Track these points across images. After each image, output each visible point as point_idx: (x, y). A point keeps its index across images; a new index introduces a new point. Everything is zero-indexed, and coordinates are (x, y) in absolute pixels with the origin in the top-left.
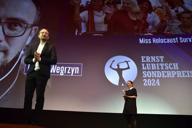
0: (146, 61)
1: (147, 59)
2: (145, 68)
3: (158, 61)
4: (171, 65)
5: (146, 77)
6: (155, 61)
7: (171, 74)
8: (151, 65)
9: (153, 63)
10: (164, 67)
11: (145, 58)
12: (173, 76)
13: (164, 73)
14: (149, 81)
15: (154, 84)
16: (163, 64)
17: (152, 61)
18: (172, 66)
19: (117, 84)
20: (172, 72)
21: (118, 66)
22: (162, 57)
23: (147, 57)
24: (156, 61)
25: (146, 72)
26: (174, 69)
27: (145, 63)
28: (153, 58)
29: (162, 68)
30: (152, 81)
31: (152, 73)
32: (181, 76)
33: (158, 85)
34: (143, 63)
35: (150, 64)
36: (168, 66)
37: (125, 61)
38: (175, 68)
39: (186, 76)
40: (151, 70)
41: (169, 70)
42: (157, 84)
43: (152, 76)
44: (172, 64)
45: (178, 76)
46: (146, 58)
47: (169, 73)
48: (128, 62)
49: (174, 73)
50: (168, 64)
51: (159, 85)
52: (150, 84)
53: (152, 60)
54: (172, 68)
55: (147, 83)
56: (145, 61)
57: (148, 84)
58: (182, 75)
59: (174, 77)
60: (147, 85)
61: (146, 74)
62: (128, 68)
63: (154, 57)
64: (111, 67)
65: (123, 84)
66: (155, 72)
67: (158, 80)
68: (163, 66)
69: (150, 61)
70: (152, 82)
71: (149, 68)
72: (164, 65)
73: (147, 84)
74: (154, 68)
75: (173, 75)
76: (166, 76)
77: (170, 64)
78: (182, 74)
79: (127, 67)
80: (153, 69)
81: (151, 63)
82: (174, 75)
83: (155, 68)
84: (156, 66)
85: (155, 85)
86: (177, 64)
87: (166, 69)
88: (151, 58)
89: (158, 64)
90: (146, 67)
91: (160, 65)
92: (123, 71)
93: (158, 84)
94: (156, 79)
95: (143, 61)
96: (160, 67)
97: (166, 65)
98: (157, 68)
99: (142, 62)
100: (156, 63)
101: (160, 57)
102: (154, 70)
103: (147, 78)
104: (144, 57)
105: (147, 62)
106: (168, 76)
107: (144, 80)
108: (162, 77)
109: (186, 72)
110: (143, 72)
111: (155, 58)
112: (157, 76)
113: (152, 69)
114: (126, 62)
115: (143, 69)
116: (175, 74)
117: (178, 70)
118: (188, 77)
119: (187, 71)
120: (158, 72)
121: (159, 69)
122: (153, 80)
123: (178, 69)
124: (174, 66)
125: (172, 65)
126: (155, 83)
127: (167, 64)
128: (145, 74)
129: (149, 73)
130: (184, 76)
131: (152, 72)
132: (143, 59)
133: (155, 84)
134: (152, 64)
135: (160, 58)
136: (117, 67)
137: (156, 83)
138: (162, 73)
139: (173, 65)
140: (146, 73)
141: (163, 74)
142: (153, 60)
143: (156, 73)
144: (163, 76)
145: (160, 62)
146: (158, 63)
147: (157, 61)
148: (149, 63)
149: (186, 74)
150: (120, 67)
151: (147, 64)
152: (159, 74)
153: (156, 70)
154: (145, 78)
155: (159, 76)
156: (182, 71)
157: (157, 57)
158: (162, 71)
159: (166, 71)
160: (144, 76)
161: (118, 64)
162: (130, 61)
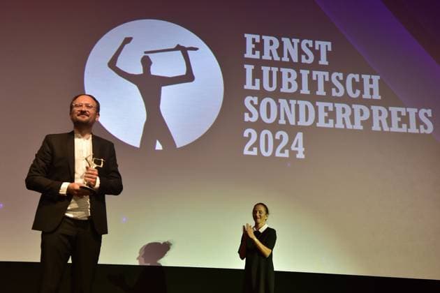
0: (262, 54)
1: (267, 47)
2: (254, 84)
3: (307, 58)
4: (353, 79)
5: (254, 119)
6: (295, 59)
7: (352, 117)
8: (279, 74)
9: (290, 64)
10: (329, 85)
11: (258, 40)
12: (358, 126)
13: (326, 109)
14: (266, 136)
15: (282, 151)
16: (327, 74)
17: (286, 59)
18: (358, 86)
19: (137, 144)
20: (357, 108)
22: (324, 46)
23: (267, 39)
24: (300, 58)
25: (255, 100)
26: (364, 96)
27: (258, 64)
28: (291, 47)
29: (321, 91)
30: (277, 137)
31: (278, 104)
32: (386, 129)
33: (298, 156)
34: (250, 61)
35: (275, 70)
36: (343, 84)
37: (178, 48)
38: (367, 95)
39: (404, 129)
40: (277, 95)
41: (346, 99)
42: (293, 153)
43: (278, 117)
44: (357, 77)
45: (376, 127)
46: (262, 41)
47: (344, 111)
48: (189, 52)
49: (362, 113)
50: (345, 77)
51: (300, 155)
52: (267, 150)
53: (285, 54)
54: (358, 92)
55: (257, 144)
56: (257, 55)
57: (259, 151)
58: (390, 125)
59: (361, 128)
60: (255, 152)
61: (257, 107)
62: (189, 77)
63: (296, 41)
65: (161, 143)
66: (293, 102)
67: (300, 136)
68: (325, 82)
69: (277, 58)
70: (277, 143)
71: (271, 85)
72: (327, 79)
73: (255, 149)
74: (290, 85)
75: (358, 119)
76: (331, 121)
77: (350, 77)
78: (389, 120)
80: (285, 89)
81: (280, 64)
82: (363, 123)
83: (294, 88)
84: (299, 80)
85: (286, 154)
86: (378, 77)
87: (334, 93)
88: (281, 44)
89: (305, 73)
90: (258, 81)
91: (314, 78)
93: (297, 152)
94: (292, 130)
95: (249, 54)
96: (313, 85)
97: (337, 78)
98: (300, 87)
99: (246, 56)
100: (298, 66)
101: (317, 43)
102: (288, 97)
103: (259, 126)
104: (258, 38)
105: (264, 58)
106: (340, 125)
107: (246, 134)
108: (318, 125)
109: (404, 114)
110: (248, 100)
111: (299, 45)
112: (297, 119)
113: (282, 90)
115: (246, 87)
116: (366, 116)
117: (376, 102)
118: (410, 131)
119: (408, 110)
120: (302, 104)
121: (308, 92)
122: (281, 136)
123: (379, 98)
124: (367, 86)
125: (357, 80)
126: (288, 146)
127: (341, 76)
128: (253, 110)
129: (268, 105)
130: (395, 128)
131: (280, 101)
132: (250, 46)
133: (287, 151)
134: (285, 71)
135: (317, 48)
136: (138, 70)
137: (293, 148)
138: (316, 108)
139: (362, 80)
140: (256, 103)
141: (322, 115)
142: (289, 56)
143: (297, 106)
144: (321, 123)
145: (315, 66)
146: (306, 66)
147: (304, 60)
148: (271, 63)
149: (405, 120)
151: (266, 70)
152: (308, 114)
153: (297, 96)
154: (250, 125)
155: (307, 120)
156: (390, 109)
157: (307, 45)
158: (318, 103)
159: (332, 104)
160: (247, 118)
161: (148, 57)
162: (196, 49)
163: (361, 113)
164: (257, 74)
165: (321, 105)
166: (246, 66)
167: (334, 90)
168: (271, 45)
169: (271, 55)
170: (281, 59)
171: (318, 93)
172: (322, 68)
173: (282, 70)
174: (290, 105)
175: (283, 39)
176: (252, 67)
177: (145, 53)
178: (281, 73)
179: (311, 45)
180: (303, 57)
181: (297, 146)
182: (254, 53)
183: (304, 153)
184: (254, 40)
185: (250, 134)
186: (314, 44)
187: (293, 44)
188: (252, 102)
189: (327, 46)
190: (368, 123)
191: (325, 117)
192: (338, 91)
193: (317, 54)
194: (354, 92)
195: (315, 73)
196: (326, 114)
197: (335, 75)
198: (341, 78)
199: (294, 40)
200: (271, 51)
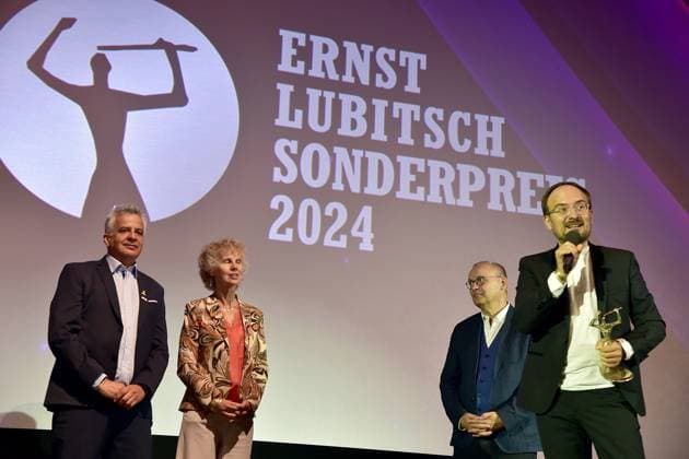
0: (308, 66)
1: (317, 55)
2: (292, 118)
3: (385, 79)
4: (461, 121)
5: (290, 179)
6: (365, 80)
7: (456, 186)
8: (337, 104)
9: (356, 88)
10: (419, 129)
11: (302, 43)
12: (465, 201)
13: (413, 168)
14: (310, 209)
15: (336, 237)
16: (417, 108)
17: (348, 78)
18: (468, 132)
19: (77, 211)
20: (465, 169)
21: (101, 66)
22: (415, 61)
23: (318, 41)
24: (373, 79)
25: (294, 146)
26: (477, 151)
27: (302, 83)
28: (358, 58)
29: (406, 138)
30: (329, 212)
31: (333, 156)
32: (511, 207)
33: (362, 247)
34: (288, 78)
35: (329, 96)
36: (444, 126)
37: (161, 44)
38: (481, 150)
40: (331, 140)
41: (446, 154)
42: (356, 241)
43: (332, 178)
44: (467, 117)
45: (494, 205)
46: (309, 44)
47: (442, 173)
48: (180, 54)
49: (472, 177)
50: (447, 116)
51: (367, 245)
52: (309, 234)
53: (349, 69)
54: (468, 143)
55: (293, 222)
56: (300, 68)
57: (296, 234)
58: (517, 202)
59: (470, 204)
60: (288, 236)
61: (297, 159)
62: (177, 98)
63: (367, 49)
64: (36, 64)
66: (358, 154)
67: (366, 213)
68: (414, 123)
69: (334, 76)
70: (327, 222)
71: (321, 122)
72: (417, 118)
73: (289, 231)
74: (354, 124)
75: (466, 188)
76: (421, 190)
77: (456, 115)
78: (516, 193)
79: (167, 87)
80: (345, 130)
81: (339, 87)
82: (473, 196)
83: (361, 129)
84: (370, 116)
85: (342, 243)
86: (502, 120)
87: (428, 142)
88: (343, 51)
89: (380, 105)
90: (299, 113)
91: (396, 115)
92: (134, 119)
93: (361, 240)
94: (354, 202)
95: (285, 66)
96: (393, 125)
97: (435, 116)
98: (371, 128)
99: (280, 68)
100: (369, 93)
101: (403, 55)
102: (349, 143)
103: (298, 191)
104: (302, 39)
105: (311, 73)
106: (434, 197)
107: (274, 204)
108: (399, 195)
109: (540, 184)
110: (280, 145)
111: (373, 55)
112: (364, 182)
113: (340, 132)
114: (162, 52)
115: (278, 122)
116: (479, 185)
117: (497, 163)
120: (374, 157)
121: (384, 138)
122: (335, 212)
123: (502, 155)
124: (482, 134)
125: (467, 122)
126: (346, 229)
127: (440, 113)
128: (290, 163)
129: (316, 155)
130: (525, 208)
131: (337, 150)
132: (288, 52)
133: (344, 238)
134: (346, 99)
135: (402, 63)
136: (86, 79)
137: (355, 232)
138: (397, 167)
139: (474, 123)
140: (294, 150)
141: (407, 178)
142: (355, 73)
143: (365, 161)
144: (404, 193)
145: (398, 94)
146: (382, 94)
147: (379, 82)
150: (116, 82)
151: (314, 94)
152: (382, 176)
153: (366, 143)
154: (282, 188)
155: (380, 185)
156: (519, 174)
157: (386, 57)
158: (400, 158)
159: (423, 160)
160: (277, 176)
161: (103, 55)
162: (193, 49)
163: (471, 179)
164: (299, 101)
165: (405, 162)
166: (280, 86)
167: (427, 137)
168: (324, 52)
169: (324, 69)
170: (341, 78)
171: (400, 141)
172: (410, 98)
173: (341, 96)
174: (352, 158)
175: (346, 44)
176: (291, 88)
177: (100, 48)
178: (341, 101)
179: (392, 58)
180: (379, 77)
181: (361, 229)
182: (294, 64)
183: (373, 241)
184: (295, 41)
185: (281, 205)
186: (397, 56)
187: (362, 52)
188: (287, 149)
189: (419, 61)
190: (481, 197)
191: (412, 183)
192: (434, 139)
193: (402, 73)
194: (461, 143)
195: (397, 106)
196: (413, 178)
197: (430, 111)
198: (441, 117)
199: (363, 47)
200: (323, 62)
